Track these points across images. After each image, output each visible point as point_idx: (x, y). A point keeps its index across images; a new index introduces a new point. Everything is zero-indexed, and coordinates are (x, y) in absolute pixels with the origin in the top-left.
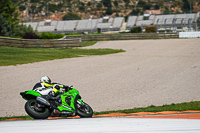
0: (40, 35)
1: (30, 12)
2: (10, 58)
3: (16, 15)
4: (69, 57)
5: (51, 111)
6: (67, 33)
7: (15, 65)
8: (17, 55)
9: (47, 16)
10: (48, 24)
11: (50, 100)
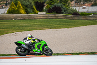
0: (80, 13)
1: (75, 2)
2: (66, 25)
3: (69, 4)
4: (94, 24)
6: (94, 13)
7: (68, 28)
8: (69, 23)
9: (84, 4)
10: (84, 8)
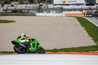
5: (26, 50)
11: (25, 45)
